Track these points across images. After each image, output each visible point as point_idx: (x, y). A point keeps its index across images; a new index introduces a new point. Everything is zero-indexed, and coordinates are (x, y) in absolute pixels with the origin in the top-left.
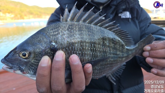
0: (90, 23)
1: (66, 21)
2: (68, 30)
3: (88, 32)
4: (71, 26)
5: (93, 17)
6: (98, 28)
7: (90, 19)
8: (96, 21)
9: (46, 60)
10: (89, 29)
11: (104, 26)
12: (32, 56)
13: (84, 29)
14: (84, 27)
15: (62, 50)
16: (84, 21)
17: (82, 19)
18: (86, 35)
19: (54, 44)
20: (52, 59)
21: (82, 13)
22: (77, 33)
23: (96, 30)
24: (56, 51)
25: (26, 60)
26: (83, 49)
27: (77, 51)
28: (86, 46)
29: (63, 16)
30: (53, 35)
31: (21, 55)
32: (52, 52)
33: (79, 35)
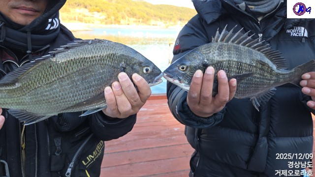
0: (239, 43)
1: (217, 41)
2: (218, 49)
3: (236, 51)
4: (221, 46)
5: (242, 37)
6: (246, 48)
7: (238, 40)
8: (244, 41)
9: (199, 73)
10: (237, 49)
11: (253, 46)
12: (188, 69)
13: (233, 49)
14: (233, 47)
15: (212, 66)
16: (233, 42)
17: (231, 40)
18: (234, 54)
19: (206, 61)
20: (204, 72)
21: (231, 34)
22: (226, 52)
23: (244, 50)
24: (207, 67)
25: (183, 72)
26: (230, 66)
27: (225, 67)
28: (233, 64)
29: (214, 38)
30: (205, 54)
31: (180, 68)
32: (204, 67)
33: (228, 54)
